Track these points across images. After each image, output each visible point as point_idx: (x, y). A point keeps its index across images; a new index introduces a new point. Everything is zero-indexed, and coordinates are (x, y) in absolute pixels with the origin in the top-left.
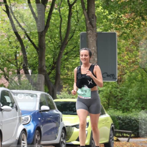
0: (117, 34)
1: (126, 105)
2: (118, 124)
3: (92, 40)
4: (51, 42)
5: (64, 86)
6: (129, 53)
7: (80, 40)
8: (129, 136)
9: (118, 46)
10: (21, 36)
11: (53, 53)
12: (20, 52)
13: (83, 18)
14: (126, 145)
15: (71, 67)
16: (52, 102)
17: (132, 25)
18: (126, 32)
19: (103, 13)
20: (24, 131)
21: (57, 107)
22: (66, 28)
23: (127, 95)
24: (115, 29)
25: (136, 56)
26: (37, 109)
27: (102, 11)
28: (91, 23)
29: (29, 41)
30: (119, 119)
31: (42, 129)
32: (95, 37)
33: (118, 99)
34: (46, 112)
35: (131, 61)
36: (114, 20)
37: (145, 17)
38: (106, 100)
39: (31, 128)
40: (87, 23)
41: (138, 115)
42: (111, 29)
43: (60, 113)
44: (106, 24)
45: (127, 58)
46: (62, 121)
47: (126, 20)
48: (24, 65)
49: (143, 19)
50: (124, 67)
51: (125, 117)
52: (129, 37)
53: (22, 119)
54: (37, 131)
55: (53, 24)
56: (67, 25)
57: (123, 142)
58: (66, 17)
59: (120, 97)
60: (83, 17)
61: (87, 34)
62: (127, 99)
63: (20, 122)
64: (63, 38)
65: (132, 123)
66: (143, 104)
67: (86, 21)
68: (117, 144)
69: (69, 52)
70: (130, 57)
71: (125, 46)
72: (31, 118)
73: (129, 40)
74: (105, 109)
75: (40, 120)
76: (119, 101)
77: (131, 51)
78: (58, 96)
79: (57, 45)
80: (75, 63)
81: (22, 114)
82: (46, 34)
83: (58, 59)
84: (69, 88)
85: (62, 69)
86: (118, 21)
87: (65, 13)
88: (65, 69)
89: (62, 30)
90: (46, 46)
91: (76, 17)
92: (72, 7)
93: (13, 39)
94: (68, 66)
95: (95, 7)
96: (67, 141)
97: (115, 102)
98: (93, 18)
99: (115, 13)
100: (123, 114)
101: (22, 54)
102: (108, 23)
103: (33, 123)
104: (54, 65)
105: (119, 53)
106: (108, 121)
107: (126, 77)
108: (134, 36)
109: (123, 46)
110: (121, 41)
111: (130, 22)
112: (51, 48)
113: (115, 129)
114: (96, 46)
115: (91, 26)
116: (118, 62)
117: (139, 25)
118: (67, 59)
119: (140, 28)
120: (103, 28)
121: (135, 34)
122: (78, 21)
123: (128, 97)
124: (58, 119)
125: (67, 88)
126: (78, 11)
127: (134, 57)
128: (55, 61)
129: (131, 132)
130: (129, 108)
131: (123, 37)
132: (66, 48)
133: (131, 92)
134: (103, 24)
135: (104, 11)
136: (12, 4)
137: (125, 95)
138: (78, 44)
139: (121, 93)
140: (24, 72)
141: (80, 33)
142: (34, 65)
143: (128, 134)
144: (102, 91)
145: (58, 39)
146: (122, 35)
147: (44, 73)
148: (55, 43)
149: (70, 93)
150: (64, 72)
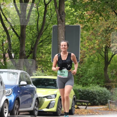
0: (81, 26)
1: (86, 81)
2: (78, 95)
3: (61, 31)
4: (30, 33)
5: (38, 66)
6: (89, 41)
7: (52, 31)
8: (86, 104)
9: (81, 36)
10: (7, 28)
11: (31, 41)
12: (6, 40)
13: (55, 15)
14: (84, 111)
15: (45, 52)
16: (29, 79)
17: (93, 20)
18: (88, 25)
19: (71, 11)
20: (6, 101)
22: (42, 22)
23: (87, 73)
24: (79, 23)
25: (94, 44)
26: (17, 84)
27: (70, 9)
28: (61, 18)
29: (13, 32)
30: (80, 91)
31: (20, 100)
32: (64, 29)
33: (79, 76)
34: (24, 86)
35: (91, 47)
36: (79, 16)
37: (102, 14)
39: (12, 98)
40: (58, 18)
41: (94, 88)
42: (76, 23)
43: (35, 87)
44: (73, 19)
45: (87, 45)
46: (36, 93)
47: (88, 16)
48: (9, 50)
49: (101, 15)
50: (85, 52)
51: (84, 90)
52: (89, 29)
53: (5, 92)
54: (17, 101)
56: (43, 20)
57: (82, 109)
58: (43, 13)
59: (81, 75)
60: (55, 13)
61: (58, 27)
62: (86, 76)
63: (4, 94)
64: (39, 30)
65: (90, 95)
66: (98, 80)
67: (57, 17)
68: (77, 111)
69: (44, 40)
70: (90, 44)
71: (86, 36)
72: (12, 91)
73: (90, 31)
75: (19, 92)
76: (80, 77)
77: (91, 40)
79: (35, 35)
80: (47, 48)
81: (5, 88)
83: (35, 45)
84: (43, 67)
85: (38, 53)
86: (81, 17)
87: (41, 11)
88: (40, 53)
89: (39, 24)
90: (26, 36)
91: (50, 13)
92: (47, 6)
93: (1, 30)
94: (42, 51)
95: (65, 6)
96: (39, 109)
97: (77, 78)
98: (63, 15)
99: (80, 11)
100: (82, 88)
101: (7, 41)
102: (75, 18)
103: (14, 95)
104: (31, 50)
105: (82, 42)
106: (71, 93)
107: (86, 59)
108: (93, 28)
109: (85, 36)
110: (83, 32)
111: (91, 17)
112: (30, 37)
113: (76, 99)
114: (64, 36)
115: (61, 20)
116: (81, 48)
117: (97, 20)
118: (42, 46)
119: (98, 22)
120: (70, 22)
121: (94, 27)
122: (52, 16)
123: (87, 74)
124: (33, 91)
125: (41, 67)
126: (52, 9)
127: (92, 44)
128: (33, 47)
129: (88, 101)
130: (88, 83)
131: (85, 29)
132: (41, 37)
133: (90, 71)
134: (70, 19)
135: (71, 9)
137: (85, 73)
138: (51, 34)
139: (82, 72)
140: (8, 55)
141: (52, 25)
142: (16, 50)
143: (86, 103)
145: (36, 30)
146: (84, 27)
147: (24, 56)
148: (33, 33)
149: (43, 72)
150: (39, 55)
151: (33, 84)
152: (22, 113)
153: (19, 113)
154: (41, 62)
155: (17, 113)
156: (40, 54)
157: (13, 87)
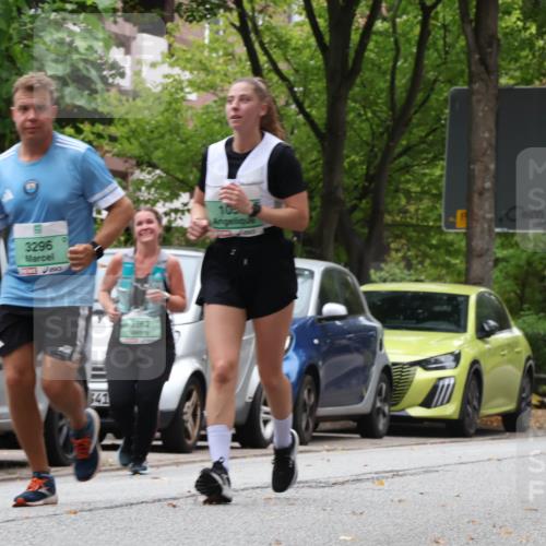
3: (483, 111)
5: (392, 246)
7: (447, 111)
11: (366, 150)
13: (462, 47)
15: (419, 189)
16: (355, 293)
19: (523, 32)
21: (370, 308)
22: (409, 76)
26: (311, 312)
27: (518, 26)
28: (483, 61)
29: (298, 114)
31: (322, 373)
32: (494, 103)
34: (338, 323)
38: (515, 288)
39: (290, 367)
40: (473, 60)
42: (542, 78)
43: (376, 324)
44: (529, 65)
46: (381, 349)
54: (309, 378)
55: (374, 65)
56: (412, 67)
58: (413, 42)
60: (462, 42)
61: (470, 93)
64: (398, 106)
67: (469, 54)
68: (541, 416)
69: (415, 145)
72: (292, 339)
74: (511, 312)
75: (319, 345)
78: (373, 274)
79: (380, 126)
80: (429, 177)
82: (351, 92)
83: (381, 167)
84: (409, 250)
85: (391, 194)
87: (408, 33)
88: (400, 194)
89: (397, 82)
90: (348, 129)
91: (441, 43)
92: (432, 14)
94: (409, 185)
95: (500, 15)
96: (393, 408)
98: (491, 46)
103: (297, 354)
104: (367, 184)
106: (517, 347)
112: (362, 134)
113: (537, 372)
114: (494, 129)
115: (482, 68)
118: (407, 167)
120: (517, 74)
122: (447, 54)
124: (370, 342)
125: (403, 251)
126: (448, 25)
132: (407, 135)
134: (518, 64)
135: (525, 24)
136: (257, 7)
138: (443, 122)
141: (448, 89)
144: (505, 260)
145: (385, 108)
147: (339, 209)
148: (376, 119)
149: (409, 266)
150: (398, 204)
151: (373, 314)
152: (328, 425)
153: (316, 425)
154: (402, 228)
155: (311, 425)
156: (399, 198)
157: (296, 326)
